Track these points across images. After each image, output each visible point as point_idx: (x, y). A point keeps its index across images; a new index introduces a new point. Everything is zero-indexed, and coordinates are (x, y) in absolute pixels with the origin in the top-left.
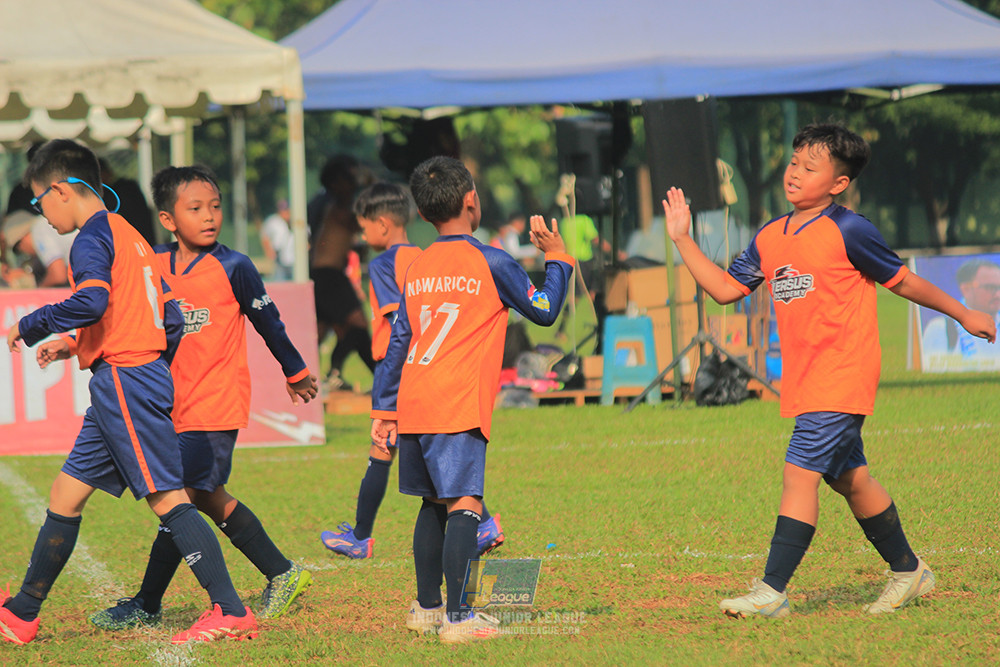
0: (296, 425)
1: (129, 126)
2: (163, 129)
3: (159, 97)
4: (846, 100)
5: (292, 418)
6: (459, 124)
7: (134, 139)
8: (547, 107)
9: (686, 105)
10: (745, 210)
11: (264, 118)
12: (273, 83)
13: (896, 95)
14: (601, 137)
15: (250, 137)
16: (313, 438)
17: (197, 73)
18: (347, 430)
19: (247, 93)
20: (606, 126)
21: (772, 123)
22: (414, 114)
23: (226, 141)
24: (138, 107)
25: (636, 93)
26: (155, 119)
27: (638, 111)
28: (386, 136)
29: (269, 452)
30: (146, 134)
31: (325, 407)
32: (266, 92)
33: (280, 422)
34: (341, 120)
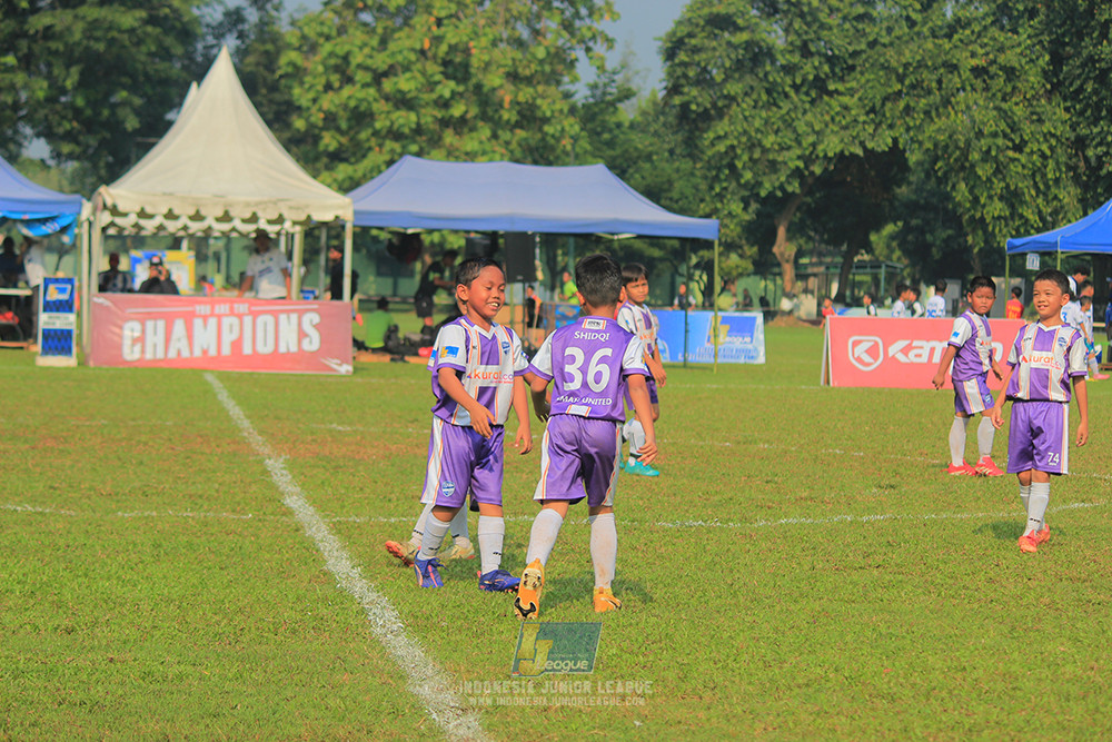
0: (340, 365)
1: (276, 228)
2: (291, 230)
3: (290, 216)
4: (593, 238)
5: (339, 362)
6: (423, 237)
7: (278, 234)
8: (468, 232)
9: (524, 234)
10: (549, 282)
11: (335, 229)
12: (340, 213)
13: (616, 237)
14: (485, 246)
15: (329, 238)
16: (347, 372)
17: (307, 206)
18: (363, 369)
19: (328, 217)
20: (487, 242)
21: (563, 246)
22: (402, 231)
23: (318, 238)
24: (280, 220)
25: (501, 228)
26: (287, 225)
27: (502, 236)
28: (390, 240)
29: (328, 376)
30: (283, 232)
31: (354, 358)
32: (337, 217)
33: (333, 363)
34: (374, 232)
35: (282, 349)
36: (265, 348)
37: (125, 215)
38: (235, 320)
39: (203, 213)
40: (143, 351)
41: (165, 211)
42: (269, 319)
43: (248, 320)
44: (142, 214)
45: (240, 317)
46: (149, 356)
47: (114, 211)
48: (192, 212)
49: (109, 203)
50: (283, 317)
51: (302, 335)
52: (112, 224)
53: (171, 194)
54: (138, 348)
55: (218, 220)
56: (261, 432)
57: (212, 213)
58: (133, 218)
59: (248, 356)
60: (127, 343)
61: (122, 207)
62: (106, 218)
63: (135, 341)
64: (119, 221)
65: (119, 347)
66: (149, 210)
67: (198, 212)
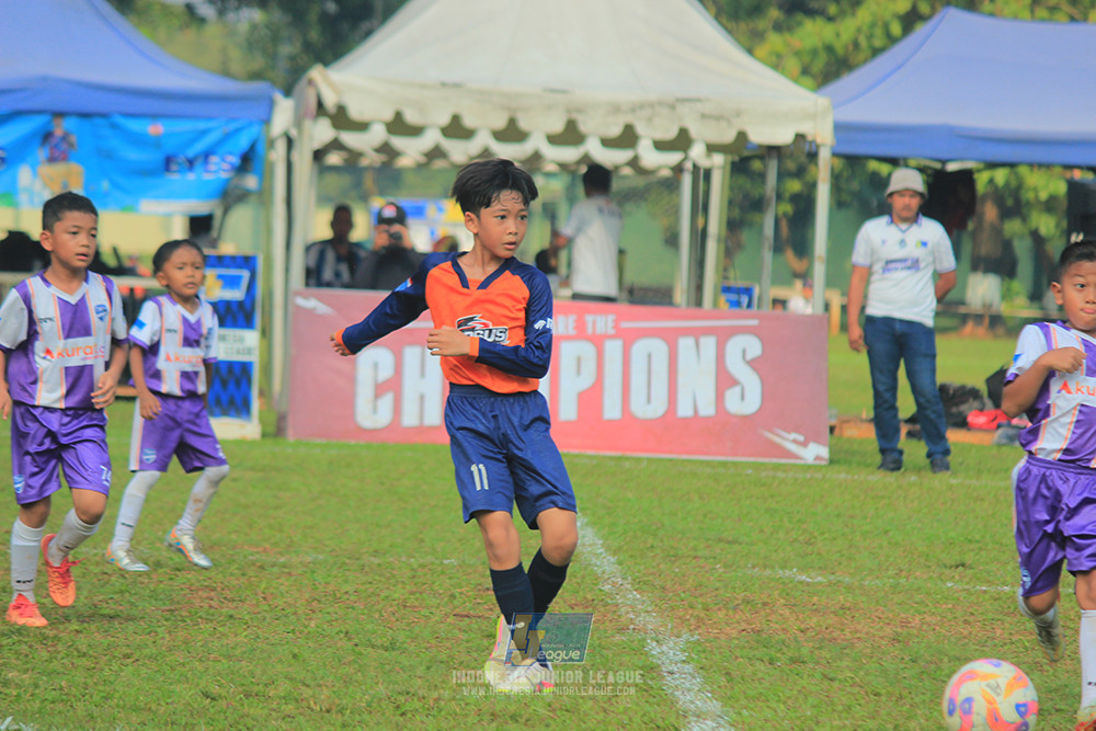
0: (804, 444)
1: (674, 158)
2: (704, 163)
3: (702, 133)
5: (801, 438)
7: (678, 169)
11: (797, 157)
12: (806, 128)
15: (782, 175)
16: (818, 458)
17: (738, 114)
19: (783, 136)
23: (761, 177)
24: (682, 141)
26: (697, 152)
29: (777, 468)
30: (689, 165)
31: (832, 429)
32: (800, 137)
33: (789, 441)
34: (873, 165)
35: (684, 410)
36: (648, 407)
37: (362, 127)
38: (587, 350)
39: (523, 124)
40: (397, 410)
41: (445, 120)
42: (658, 347)
43: (613, 348)
44: (398, 125)
45: (598, 342)
46: (409, 419)
47: (341, 119)
48: (500, 123)
49: (330, 101)
50: (686, 344)
51: (725, 380)
52: (336, 145)
53: (457, 86)
54: (386, 402)
55: (553, 140)
56: (640, 584)
57: (541, 126)
58: (378, 134)
59: (611, 422)
60: (364, 392)
61: (356, 112)
62: (322, 132)
63: (380, 389)
64: (350, 139)
65: (349, 400)
66: (411, 117)
67: (512, 122)
